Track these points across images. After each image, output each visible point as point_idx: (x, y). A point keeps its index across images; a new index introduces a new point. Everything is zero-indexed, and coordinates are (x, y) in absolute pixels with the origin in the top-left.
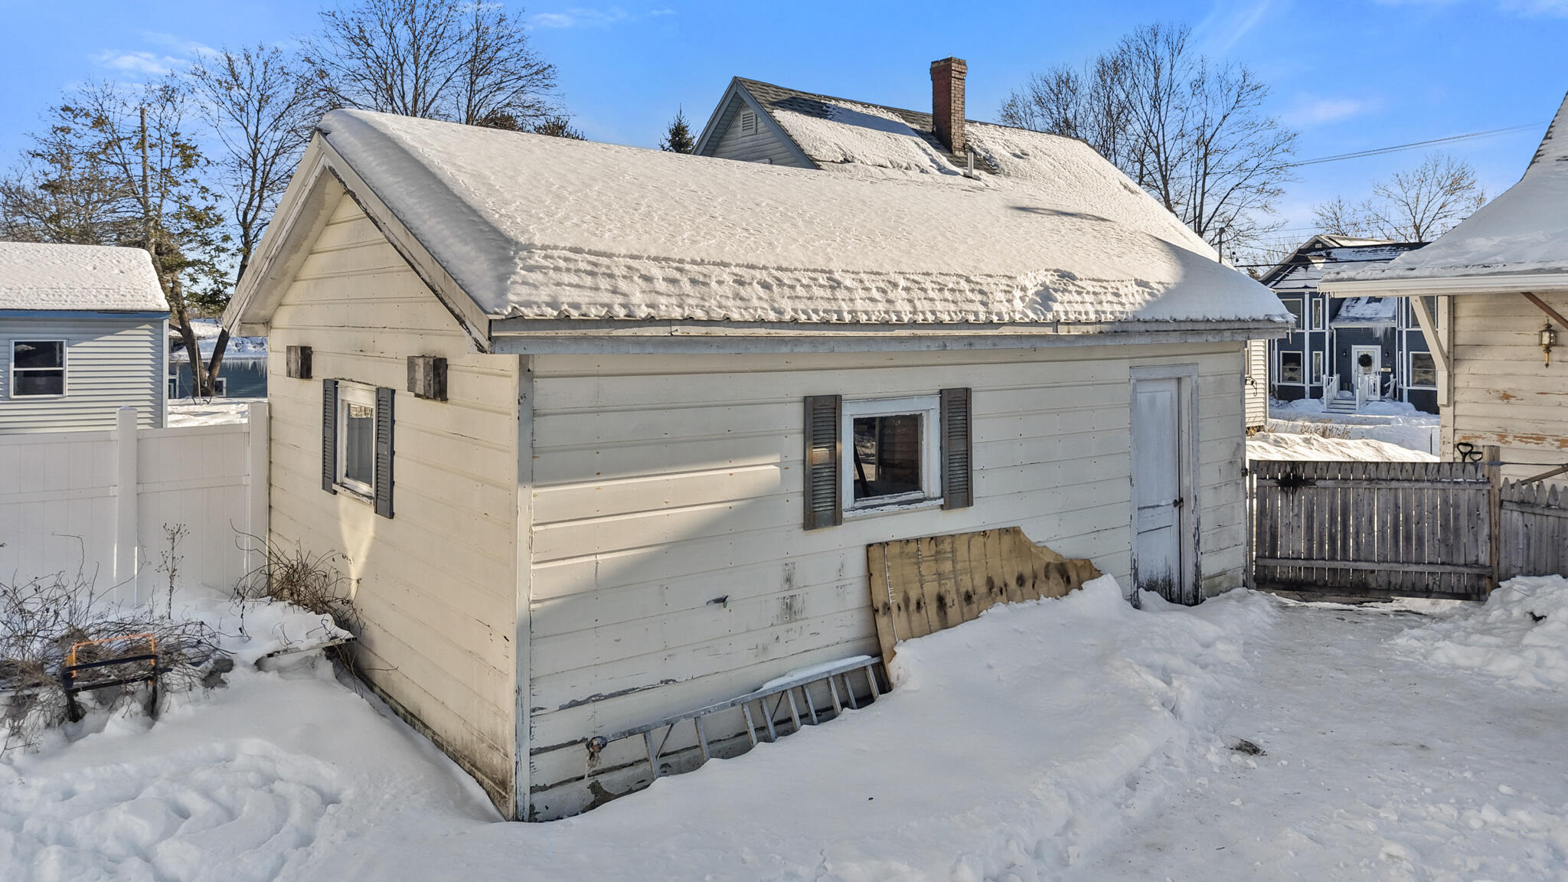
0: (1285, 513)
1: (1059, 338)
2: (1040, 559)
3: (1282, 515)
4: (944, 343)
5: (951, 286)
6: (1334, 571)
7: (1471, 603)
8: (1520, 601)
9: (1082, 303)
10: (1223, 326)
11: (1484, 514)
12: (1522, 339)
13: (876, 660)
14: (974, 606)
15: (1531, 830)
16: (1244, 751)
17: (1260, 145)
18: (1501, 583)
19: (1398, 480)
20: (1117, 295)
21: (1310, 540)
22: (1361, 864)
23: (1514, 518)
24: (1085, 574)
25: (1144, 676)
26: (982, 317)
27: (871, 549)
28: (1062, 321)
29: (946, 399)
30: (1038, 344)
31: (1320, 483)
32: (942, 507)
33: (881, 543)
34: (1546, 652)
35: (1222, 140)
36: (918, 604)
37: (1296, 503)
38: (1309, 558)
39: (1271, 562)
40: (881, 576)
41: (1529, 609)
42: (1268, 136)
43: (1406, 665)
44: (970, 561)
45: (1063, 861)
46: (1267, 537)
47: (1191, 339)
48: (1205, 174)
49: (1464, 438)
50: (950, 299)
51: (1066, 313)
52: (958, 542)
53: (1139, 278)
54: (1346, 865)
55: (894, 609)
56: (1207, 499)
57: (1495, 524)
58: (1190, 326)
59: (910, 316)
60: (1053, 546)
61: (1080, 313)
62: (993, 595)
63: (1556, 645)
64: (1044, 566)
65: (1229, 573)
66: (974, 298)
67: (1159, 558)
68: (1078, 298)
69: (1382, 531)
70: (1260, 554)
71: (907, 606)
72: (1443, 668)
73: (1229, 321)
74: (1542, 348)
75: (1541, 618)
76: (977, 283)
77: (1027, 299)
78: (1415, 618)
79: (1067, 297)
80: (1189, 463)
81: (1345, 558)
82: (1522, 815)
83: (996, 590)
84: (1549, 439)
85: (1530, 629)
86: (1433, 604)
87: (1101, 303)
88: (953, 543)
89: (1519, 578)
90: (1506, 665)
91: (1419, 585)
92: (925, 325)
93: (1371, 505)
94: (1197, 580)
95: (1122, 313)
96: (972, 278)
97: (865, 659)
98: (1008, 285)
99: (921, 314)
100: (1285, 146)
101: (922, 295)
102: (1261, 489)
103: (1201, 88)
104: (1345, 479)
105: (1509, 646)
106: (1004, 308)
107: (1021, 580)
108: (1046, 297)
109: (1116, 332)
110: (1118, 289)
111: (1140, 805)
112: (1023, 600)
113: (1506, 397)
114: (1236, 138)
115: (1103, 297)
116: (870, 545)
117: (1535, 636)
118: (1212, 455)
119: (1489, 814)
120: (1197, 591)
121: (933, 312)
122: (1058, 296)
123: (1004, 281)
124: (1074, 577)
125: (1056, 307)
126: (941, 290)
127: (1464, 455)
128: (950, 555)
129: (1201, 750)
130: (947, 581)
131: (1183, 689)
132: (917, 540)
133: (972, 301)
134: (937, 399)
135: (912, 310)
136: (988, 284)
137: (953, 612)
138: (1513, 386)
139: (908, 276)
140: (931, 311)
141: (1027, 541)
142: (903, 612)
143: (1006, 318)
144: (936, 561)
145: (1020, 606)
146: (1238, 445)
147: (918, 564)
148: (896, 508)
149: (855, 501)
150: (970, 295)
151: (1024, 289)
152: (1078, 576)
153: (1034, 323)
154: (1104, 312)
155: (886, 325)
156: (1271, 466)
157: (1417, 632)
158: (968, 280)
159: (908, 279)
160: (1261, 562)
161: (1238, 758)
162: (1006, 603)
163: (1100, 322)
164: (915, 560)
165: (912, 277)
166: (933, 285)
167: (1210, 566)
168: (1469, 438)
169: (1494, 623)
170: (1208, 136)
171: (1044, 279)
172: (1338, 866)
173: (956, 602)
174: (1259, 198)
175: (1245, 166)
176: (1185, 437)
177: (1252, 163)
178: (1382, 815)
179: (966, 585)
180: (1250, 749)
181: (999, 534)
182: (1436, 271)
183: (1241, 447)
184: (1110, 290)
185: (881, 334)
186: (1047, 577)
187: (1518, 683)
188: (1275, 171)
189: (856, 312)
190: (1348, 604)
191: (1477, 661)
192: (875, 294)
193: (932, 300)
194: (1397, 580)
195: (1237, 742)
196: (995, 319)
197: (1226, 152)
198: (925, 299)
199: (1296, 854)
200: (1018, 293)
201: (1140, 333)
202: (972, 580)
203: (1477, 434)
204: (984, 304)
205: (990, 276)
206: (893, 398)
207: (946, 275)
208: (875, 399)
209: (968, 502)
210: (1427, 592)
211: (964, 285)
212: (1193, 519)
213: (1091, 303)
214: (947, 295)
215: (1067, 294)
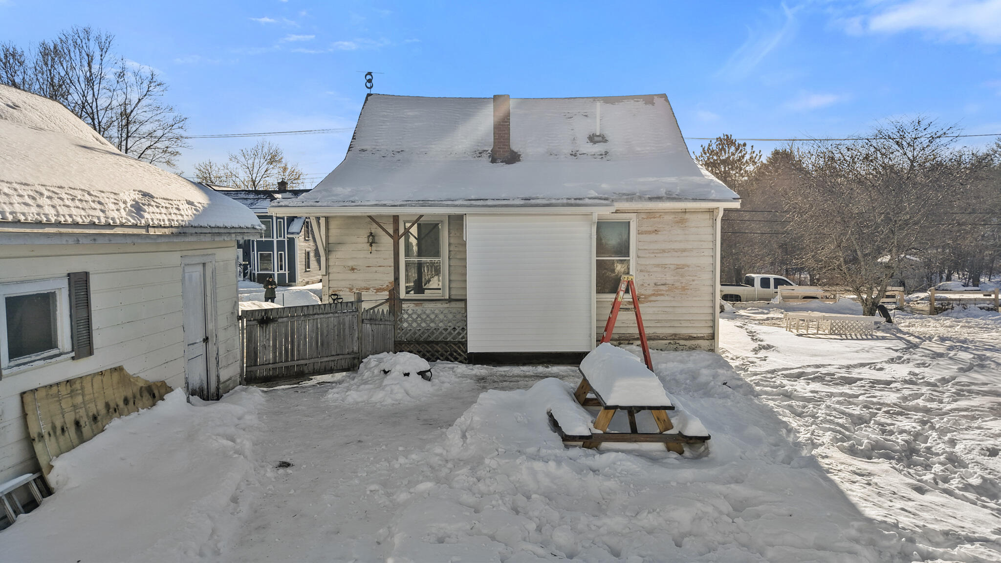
0: (262, 339)
1: (148, 236)
2: (136, 385)
3: (260, 340)
4: (77, 238)
5: (79, 197)
6: (287, 367)
7: (350, 372)
8: (376, 366)
9: (160, 213)
10: (233, 231)
11: (355, 327)
12: (360, 240)
13: (36, 476)
14: (100, 423)
15: (418, 462)
16: (283, 466)
17: (164, 122)
18: (363, 360)
19: (318, 314)
20: (178, 209)
21: (275, 353)
22: (361, 499)
23: (368, 327)
24: (162, 391)
25: (220, 441)
26: (103, 221)
27: (25, 395)
28: (151, 225)
29: (72, 281)
30: (136, 240)
31: (280, 320)
32: (73, 358)
33: (32, 390)
34: (393, 386)
35: (139, 114)
36: (63, 430)
37: (267, 333)
38: (274, 363)
39: (254, 368)
40: (34, 414)
41: (382, 369)
42: (169, 118)
43: (336, 407)
44: (94, 394)
45: (217, 553)
46: (252, 355)
47: (217, 239)
48: (128, 137)
49: (333, 291)
50: (81, 206)
51: (152, 220)
52: (85, 382)
53: (188, 199)
54: (354, 502)
55: (46, 436)
56: (222, 336)
57: (361, 331)
58: (217, 231)
59: (56, 218)
60: (142, 375)
61: (160, 220)
62: (110, 414)
63: (396, 382)
64: (139, 388)
65: (233, 379)
66: (96, 207)
67: (197, 377)
68: (157, 210)
69: (310, 343)
70: (248, 365)
71: (55, 432)
72: (352, 404)
73: (235, 228)
74: (369, 244)
75: (388, 371)
76: (96, 196)
77: (127, 209)
78: (329, 384)
79: (151, 209)
80: (212, 315)
81: (293, 360)
82: (414, 456)
83: (112, 410)
84: (372, 289)
85: (384, 378)
86: (332, 377)
87: (170, 214)
88: (81, 383)
89: (370, 356)
90: (379, 396)
91: (327, 368)
92: (66, 225)
93: (305, 329)
94: (218, 385)
95: (183, 221)
96: (92, 192)
97: (28, 477)
98: (115, 199)
99: (62, 217)
100: (180, 125)
101: (61, 202)
102: (248, 327)
103: (123, 79)
104: (293, 317)
105: (378, 388)
106: (115, 214)
107: (126, 401)
108: (138, 209)
109: (180, 233)
110: (178, 206)
111: (244, 509)
112: (129, 414)
113: (353, 269)
114: (149, 115)
115: (170, 210)
116: (24, 393)
117: (388, 380)
118: (224, 308)
119: (402, 460)
120: (219, 392)
121: (70, 216)
122: (146, 207)
123: (112, 196)
124: (157, 394)
125: (146, 215)
126: (73, 200)
127: (334, 300)
128: (80, 391)
129: (262, 472)
130: (80, 410)
131: (244, 442)
132: (58, 384)
133: (95, 209)
134: (67, 280)
135: (56, 213)
136: (103, 197)
137: (86, 430)
138: (356, 264)
139: (48, 188)
140: (68, 215)
141: (128, 375)
142: (53, 438)
143: (118, 222)
144: (71, 397)
145: (128, 418)
146: (235, 302)
147: (59, 401)
148: (42, 362)
149: (10, 361)
150: (93, 204)
151: (125, 202)
152: (159, 392)
153: (135, 226)
154: (173, 220)
155: (39, 224)
156: (254, 313)
157: (335, 390)
158: (89, 194)
159: (49, 190)
160: (249, 369)
161: (281, 471)
162: (119, 417)
163: (172, 227)
164: (57, 399)
165: (52, 189)
166: (67, 195)
167: (224, 375)
168: (336, 291)
169: (368, 378)
170: (128, 111)
171: (135, 196)
172: (351, 504)
173: (87, 423)
174: (164, 156)
175: (155, 134)
176: (209, 299)
177: (159, 133)
178: (359, 475)
179: (93, 410)
180: (285, 465)
181: (111, 372)
182: (329, 204)
183: (236, 305)
184: (175, 206)
185: (35, 231)
186: (142, 396)
187: (385, 403)
188: (175, 140)
189: (15, 213)
190: (293, 384)
191: (365, 397)
192: (27, 200)
193: (68, 206)
194: (317, 367)
195: (278, 463)
196: (111, 222)
197: (141, 123)
198: (64, 205)
199: (331, 505)
200: (123, 206)
201: (192, 234)
202: (96, 406)
203: (340, 289)
204: (103, 211)
205: (102, 192)
206: (35, 281)
207: (74, 189)
208: (22, 282)
209: (91, 353)
210: (331, 371)
211: (87, 197)
212: (215, 348)
213: (165, 214)
214: (78, 203)
215: (150, 207)
